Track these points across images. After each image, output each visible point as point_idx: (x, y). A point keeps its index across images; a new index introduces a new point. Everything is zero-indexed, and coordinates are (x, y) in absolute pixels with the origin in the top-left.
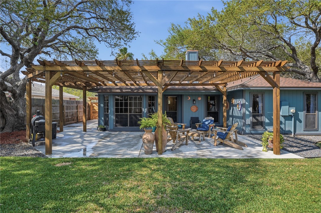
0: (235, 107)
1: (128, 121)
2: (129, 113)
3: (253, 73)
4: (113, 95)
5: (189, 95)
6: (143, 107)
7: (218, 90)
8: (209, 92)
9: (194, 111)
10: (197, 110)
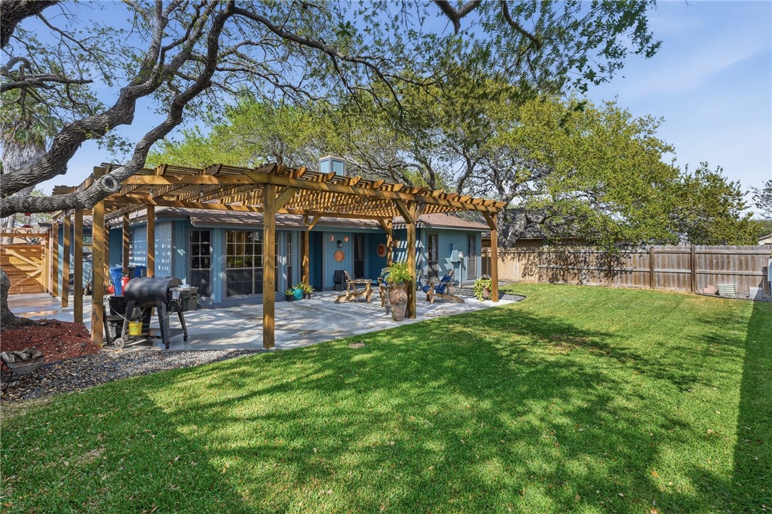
0: (400, 253)
1: (252, 282)
2: (255, 266)
3: (442, 209)
4: (222, 229)
5: (332, 233)
6: (280, 255)
7: (382, 227)
8: (369, 230)
9: (340, 259)
10: (343, 258)
